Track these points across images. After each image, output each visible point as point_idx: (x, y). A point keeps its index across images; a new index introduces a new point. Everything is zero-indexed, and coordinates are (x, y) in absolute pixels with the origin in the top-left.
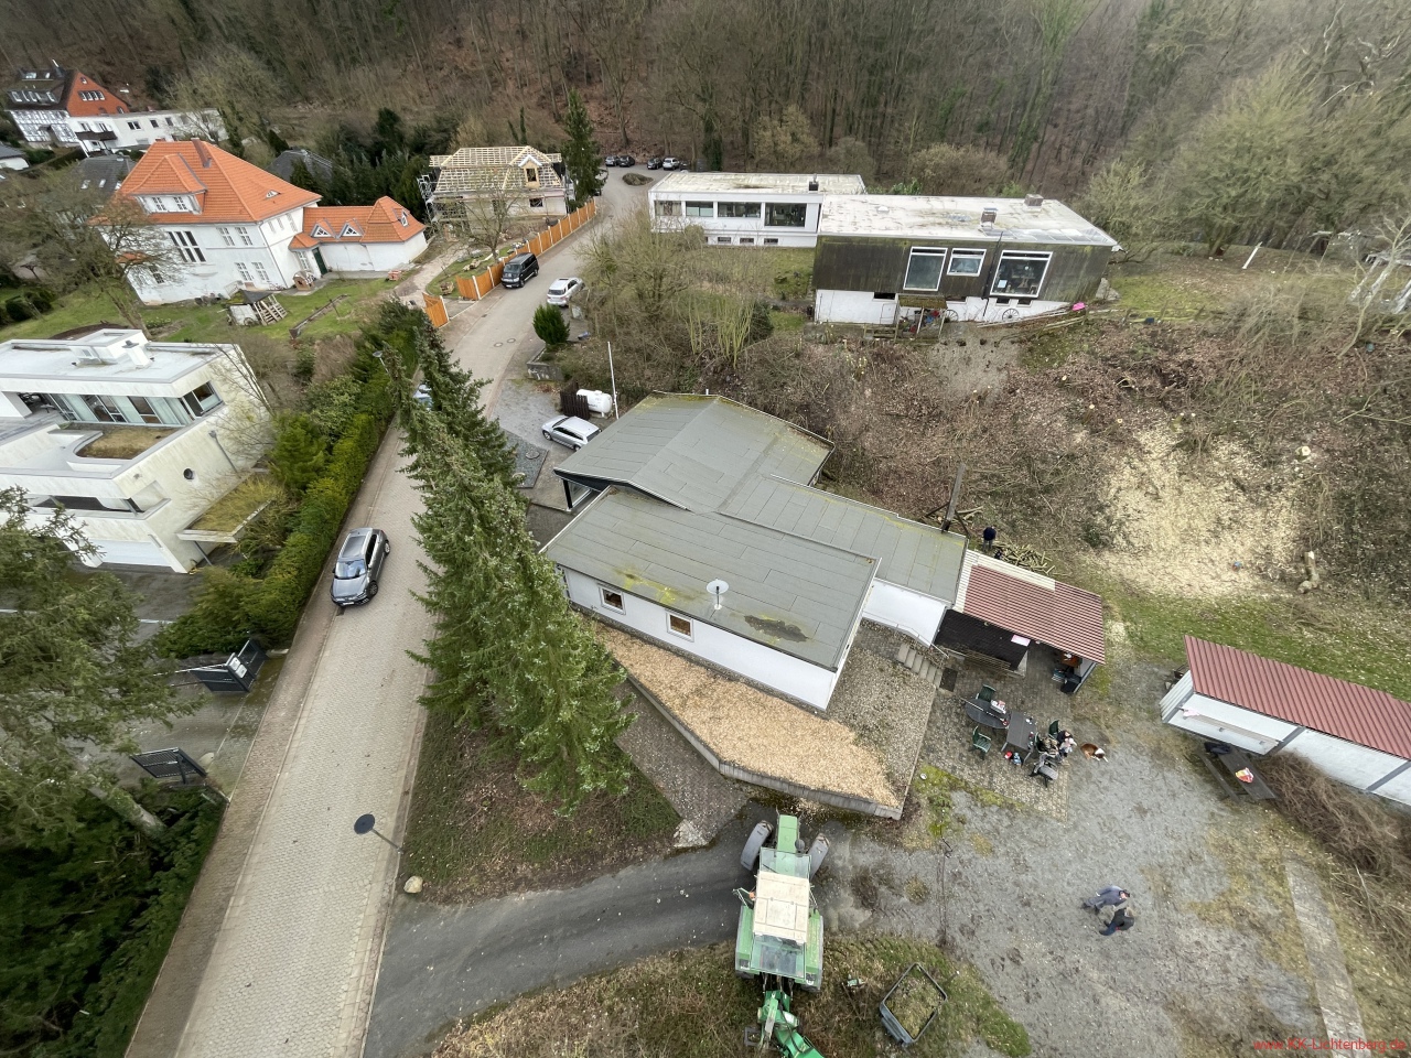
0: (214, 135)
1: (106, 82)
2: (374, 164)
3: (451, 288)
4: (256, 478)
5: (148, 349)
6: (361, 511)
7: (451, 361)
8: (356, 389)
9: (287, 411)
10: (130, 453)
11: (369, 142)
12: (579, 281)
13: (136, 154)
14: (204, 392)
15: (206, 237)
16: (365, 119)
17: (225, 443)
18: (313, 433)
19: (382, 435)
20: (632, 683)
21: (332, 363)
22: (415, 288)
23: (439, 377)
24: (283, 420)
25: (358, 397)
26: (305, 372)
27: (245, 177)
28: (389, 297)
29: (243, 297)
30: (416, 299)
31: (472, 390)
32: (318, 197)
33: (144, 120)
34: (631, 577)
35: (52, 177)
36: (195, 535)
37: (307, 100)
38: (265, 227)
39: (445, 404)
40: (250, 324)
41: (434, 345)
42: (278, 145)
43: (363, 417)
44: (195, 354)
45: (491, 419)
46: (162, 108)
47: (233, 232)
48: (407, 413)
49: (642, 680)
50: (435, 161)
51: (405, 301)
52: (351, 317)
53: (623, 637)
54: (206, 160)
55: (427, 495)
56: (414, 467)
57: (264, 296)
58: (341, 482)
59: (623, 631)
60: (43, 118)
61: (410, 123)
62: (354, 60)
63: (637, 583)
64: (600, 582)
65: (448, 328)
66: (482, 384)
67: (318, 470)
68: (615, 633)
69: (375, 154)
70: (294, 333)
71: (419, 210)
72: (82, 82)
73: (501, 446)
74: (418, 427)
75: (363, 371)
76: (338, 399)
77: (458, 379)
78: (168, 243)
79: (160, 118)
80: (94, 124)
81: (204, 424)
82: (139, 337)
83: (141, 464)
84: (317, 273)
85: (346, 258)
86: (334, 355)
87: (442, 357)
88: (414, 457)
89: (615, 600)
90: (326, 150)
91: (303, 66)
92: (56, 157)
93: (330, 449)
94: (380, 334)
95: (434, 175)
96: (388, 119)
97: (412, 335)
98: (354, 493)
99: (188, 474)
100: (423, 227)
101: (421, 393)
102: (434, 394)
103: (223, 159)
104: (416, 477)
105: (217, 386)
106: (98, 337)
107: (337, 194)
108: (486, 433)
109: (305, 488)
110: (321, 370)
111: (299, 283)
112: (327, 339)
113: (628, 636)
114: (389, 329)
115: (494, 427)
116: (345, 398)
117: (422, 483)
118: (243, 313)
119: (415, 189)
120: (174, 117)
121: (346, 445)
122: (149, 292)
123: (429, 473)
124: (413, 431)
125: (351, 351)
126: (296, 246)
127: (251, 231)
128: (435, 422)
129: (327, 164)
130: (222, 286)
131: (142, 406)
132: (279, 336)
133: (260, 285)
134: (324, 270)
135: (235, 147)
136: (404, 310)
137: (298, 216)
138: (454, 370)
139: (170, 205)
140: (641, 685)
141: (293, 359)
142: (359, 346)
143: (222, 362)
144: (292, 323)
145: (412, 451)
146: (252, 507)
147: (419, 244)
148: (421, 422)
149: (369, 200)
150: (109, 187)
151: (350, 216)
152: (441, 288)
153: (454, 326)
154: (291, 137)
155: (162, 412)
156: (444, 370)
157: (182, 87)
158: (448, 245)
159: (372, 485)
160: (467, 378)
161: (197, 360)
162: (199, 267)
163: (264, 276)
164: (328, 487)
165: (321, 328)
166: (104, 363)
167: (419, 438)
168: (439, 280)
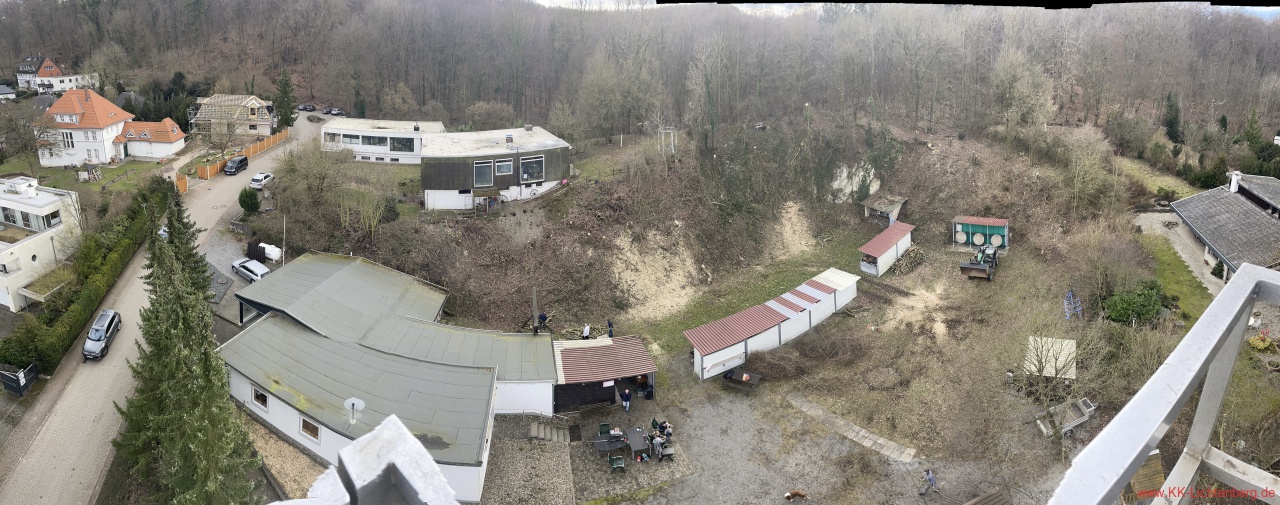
0: (93, 85)
1: (57, 62)
2: (166, 99)
3: (193, 171)
4: (65, 267)
5: (37, 189)
6: (111, 298)
7: (185, 215)
8: (127, 224)
9: (90, 232)
10: (13, 241)
11: (165, 88)
12: (272, 176)
13: (59, 95)
14: (55, 215)
15: (78, 136)
16: (166, 77)
17: (57, 244)
18: (99, 246)
19: (134, 253)
20: (264, 471)
21: (118, 206)
22: (172, 169)
23: (176, 224)
24: (86, 236)
25: (127, 229)
26: (104, 210)
27: (103, 106)
28: (157, 173)
29: (86, 167)
30: (172, 175)
31: (193, 234)
32: (133, 116)
33: (66, 79)
34: (277, 382)
35: (24, 103)
36: (28, 293)
37: (140, 66)
38: (105, 131)
39: (176, 240)
40: (86, 181)
41: (178, 204)
42: (120, 89)
43: (127, 241)
44: (57, 194)
45: (201, 253)
46: (76, 73)
47: (90, 134)
48: (153, 242)
49: (273, 472)
50: (200, 100)
51: (165, 176)
52: (133, 182)
53: (263, 431)
54: (87, 97)
55: (153, 296)
56: (149, 277)
57: (95, 167)
58: (105, 278)
59: (264, 426)
60: (28, 77)
61: (190, 80)
62: (168, 48)
63: (281, 388)
64: (254, 383)
65: (187, 195)
66: (200, 231)
67: (96, 268)
68: (258, 427)
69: (167, 96)
70: (104, 188)
71: (185, 126)
72: (48, 62)
73: (204, 272)
74: (158, 252)
75: (133, 214)
76: (117, 228)
77: (187, 226)
78: (61, 138)
79: (73, 78)
80: (46, 81)
81: (51, 232)
82: (35, 182)
83: (16, 247)
84: (123, 156)
85: (139, 149)
86: (120, 203)
87: (180, 212)
88: (151, 271)
89: (262, 399)
90: (143, 92)
91: (142, 50)
92: (28, 95)
93: (105, 257)
94: (147, 193)
95: (197, 107)
96: (179, 76)
97: (165, 197)
98: (111, 286)
99: (34, 257)
100: (185, 135)
101: (163, 232)
102: (171, 234)
103: (94, 96)
104: (148, 284)
105: (62, 213)
106: (18, 180)
107: (143, 115)
108: (196, 262)
109: (87, 278)
110: (112, 210)
111: (113, 160)
112: (119, 193)
113: (267, 431)
114: (153, 191)
115: (202, 259)
116: (120, 228)
117: (150, 288)
118: (84, 175)
119: (185, 114)
120: (79, 77)
121: (114, 256)
122: (46, 160)
123: (157, 282)
124: (154, 254)
125: (129, 202)
126: (116, 143)
127: (98, 133)
128: (170, 251)
129: (142, 99)
130: (78, 162)
131: (26, 217)
132: (96, 189)
133: (95, 161)
134: (126, 154)
135: (101, 92)
136: (164, 181)
137: (121, 126)
138: (185, 220)
139: (67, 119)
140: (272, 475)
141: (99, 201)
142: (135, 199)
143: (68, 200)
144: (103, 182)
145: (150, 266)
146: (58, 283)
147: (180, 144)
148: (160, 249)
149: (159, 119)
150: (44, 109)
151: (148, 127)
152: (187, 171)
153: (191, 193)
154: (128, 85)
155: (33, 222)
156: (180, 219)
157: (86, 64)
158: (196, 146)
159: (121, 283)
160: (192, 226)
161: (57, 198)
162: (71, 151)
163: (97, 156)
164: (98, 280)
165: (118, 187)
166: (17, 193)
167: (157, 259)
168: (187, 165)
